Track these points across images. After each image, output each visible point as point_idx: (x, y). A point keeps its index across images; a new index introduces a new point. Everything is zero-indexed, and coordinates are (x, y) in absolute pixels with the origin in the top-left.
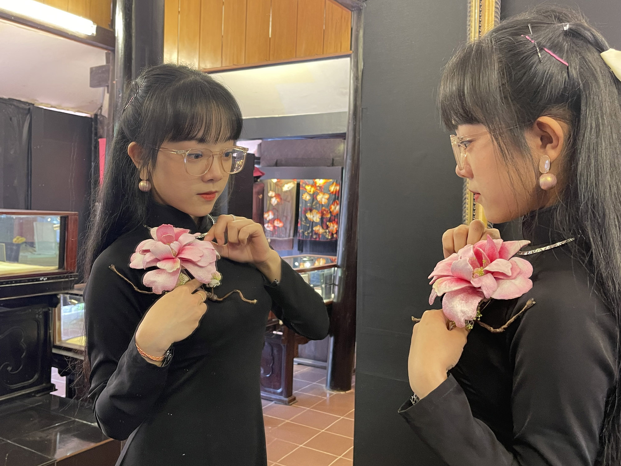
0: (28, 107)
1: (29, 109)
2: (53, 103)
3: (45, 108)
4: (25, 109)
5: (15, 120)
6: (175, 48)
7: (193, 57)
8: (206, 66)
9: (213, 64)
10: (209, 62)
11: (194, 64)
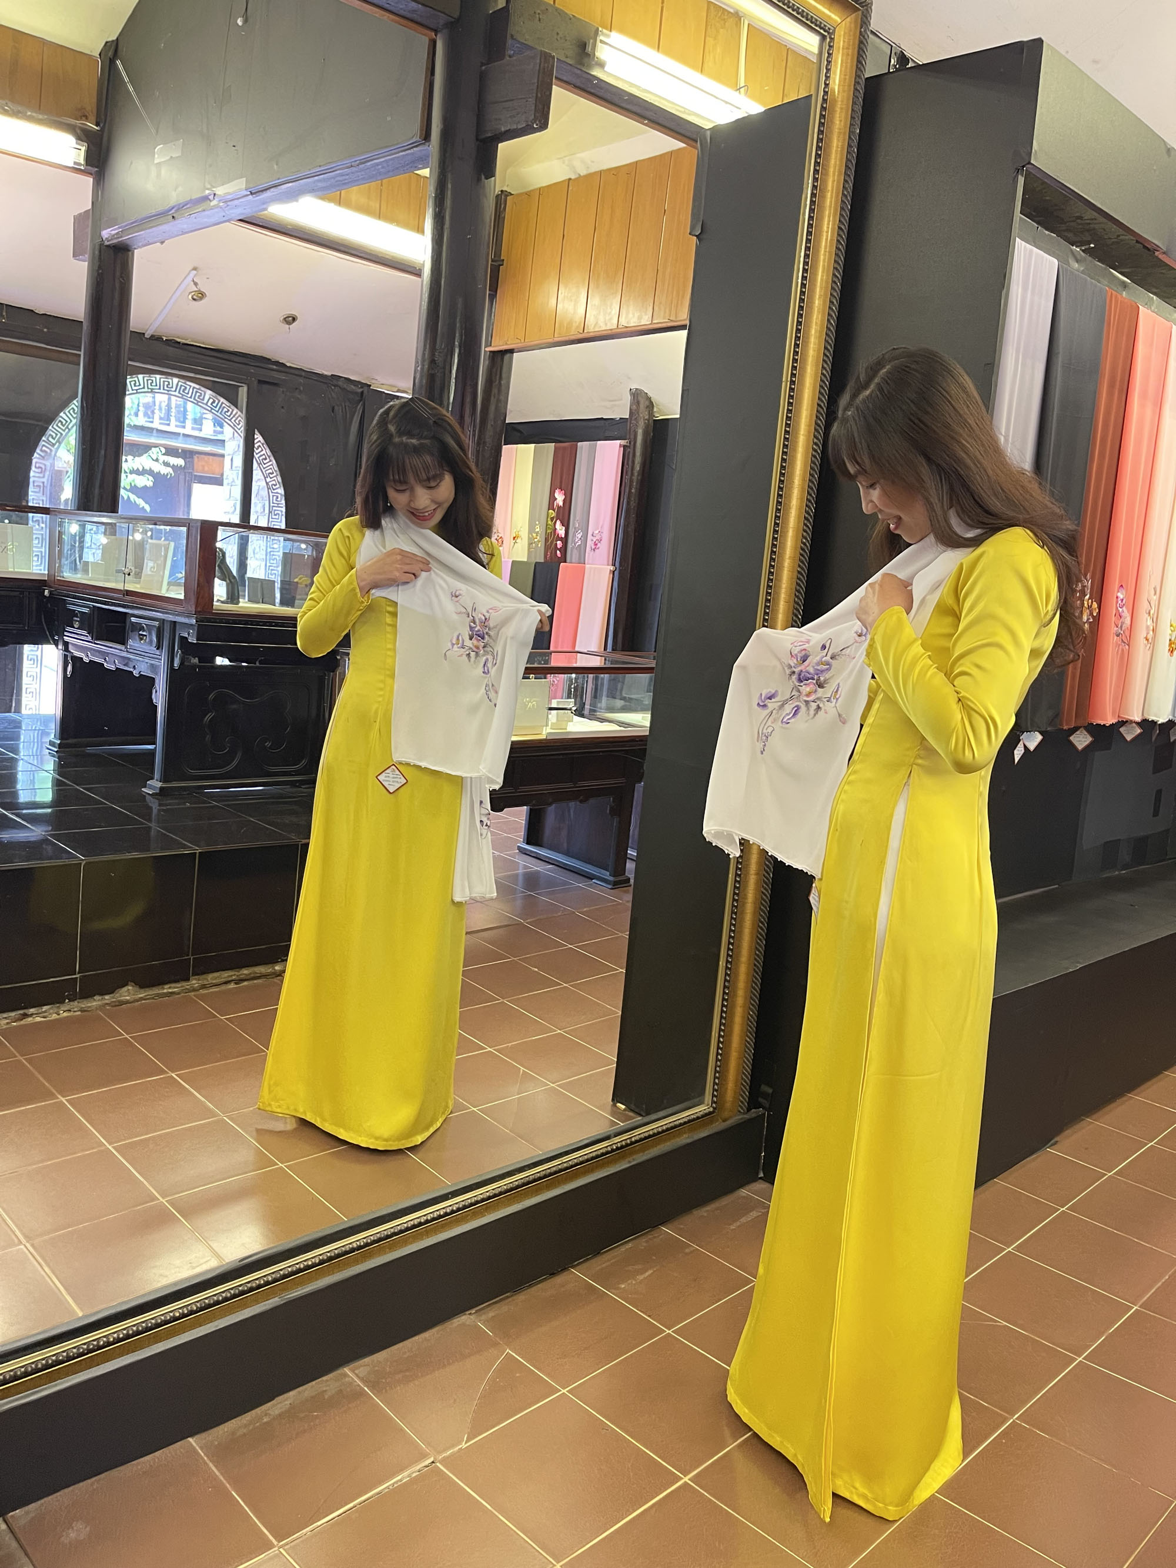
0: (361, 390)
1: (362, 393)
3: (386, 392)
4: (356, 393)
5: (339, 410)
6: (583, 293)
7: (611, 308)
8: (628, 323)
9: (640, 318)
10: (633, 314)
11: (611, 319)
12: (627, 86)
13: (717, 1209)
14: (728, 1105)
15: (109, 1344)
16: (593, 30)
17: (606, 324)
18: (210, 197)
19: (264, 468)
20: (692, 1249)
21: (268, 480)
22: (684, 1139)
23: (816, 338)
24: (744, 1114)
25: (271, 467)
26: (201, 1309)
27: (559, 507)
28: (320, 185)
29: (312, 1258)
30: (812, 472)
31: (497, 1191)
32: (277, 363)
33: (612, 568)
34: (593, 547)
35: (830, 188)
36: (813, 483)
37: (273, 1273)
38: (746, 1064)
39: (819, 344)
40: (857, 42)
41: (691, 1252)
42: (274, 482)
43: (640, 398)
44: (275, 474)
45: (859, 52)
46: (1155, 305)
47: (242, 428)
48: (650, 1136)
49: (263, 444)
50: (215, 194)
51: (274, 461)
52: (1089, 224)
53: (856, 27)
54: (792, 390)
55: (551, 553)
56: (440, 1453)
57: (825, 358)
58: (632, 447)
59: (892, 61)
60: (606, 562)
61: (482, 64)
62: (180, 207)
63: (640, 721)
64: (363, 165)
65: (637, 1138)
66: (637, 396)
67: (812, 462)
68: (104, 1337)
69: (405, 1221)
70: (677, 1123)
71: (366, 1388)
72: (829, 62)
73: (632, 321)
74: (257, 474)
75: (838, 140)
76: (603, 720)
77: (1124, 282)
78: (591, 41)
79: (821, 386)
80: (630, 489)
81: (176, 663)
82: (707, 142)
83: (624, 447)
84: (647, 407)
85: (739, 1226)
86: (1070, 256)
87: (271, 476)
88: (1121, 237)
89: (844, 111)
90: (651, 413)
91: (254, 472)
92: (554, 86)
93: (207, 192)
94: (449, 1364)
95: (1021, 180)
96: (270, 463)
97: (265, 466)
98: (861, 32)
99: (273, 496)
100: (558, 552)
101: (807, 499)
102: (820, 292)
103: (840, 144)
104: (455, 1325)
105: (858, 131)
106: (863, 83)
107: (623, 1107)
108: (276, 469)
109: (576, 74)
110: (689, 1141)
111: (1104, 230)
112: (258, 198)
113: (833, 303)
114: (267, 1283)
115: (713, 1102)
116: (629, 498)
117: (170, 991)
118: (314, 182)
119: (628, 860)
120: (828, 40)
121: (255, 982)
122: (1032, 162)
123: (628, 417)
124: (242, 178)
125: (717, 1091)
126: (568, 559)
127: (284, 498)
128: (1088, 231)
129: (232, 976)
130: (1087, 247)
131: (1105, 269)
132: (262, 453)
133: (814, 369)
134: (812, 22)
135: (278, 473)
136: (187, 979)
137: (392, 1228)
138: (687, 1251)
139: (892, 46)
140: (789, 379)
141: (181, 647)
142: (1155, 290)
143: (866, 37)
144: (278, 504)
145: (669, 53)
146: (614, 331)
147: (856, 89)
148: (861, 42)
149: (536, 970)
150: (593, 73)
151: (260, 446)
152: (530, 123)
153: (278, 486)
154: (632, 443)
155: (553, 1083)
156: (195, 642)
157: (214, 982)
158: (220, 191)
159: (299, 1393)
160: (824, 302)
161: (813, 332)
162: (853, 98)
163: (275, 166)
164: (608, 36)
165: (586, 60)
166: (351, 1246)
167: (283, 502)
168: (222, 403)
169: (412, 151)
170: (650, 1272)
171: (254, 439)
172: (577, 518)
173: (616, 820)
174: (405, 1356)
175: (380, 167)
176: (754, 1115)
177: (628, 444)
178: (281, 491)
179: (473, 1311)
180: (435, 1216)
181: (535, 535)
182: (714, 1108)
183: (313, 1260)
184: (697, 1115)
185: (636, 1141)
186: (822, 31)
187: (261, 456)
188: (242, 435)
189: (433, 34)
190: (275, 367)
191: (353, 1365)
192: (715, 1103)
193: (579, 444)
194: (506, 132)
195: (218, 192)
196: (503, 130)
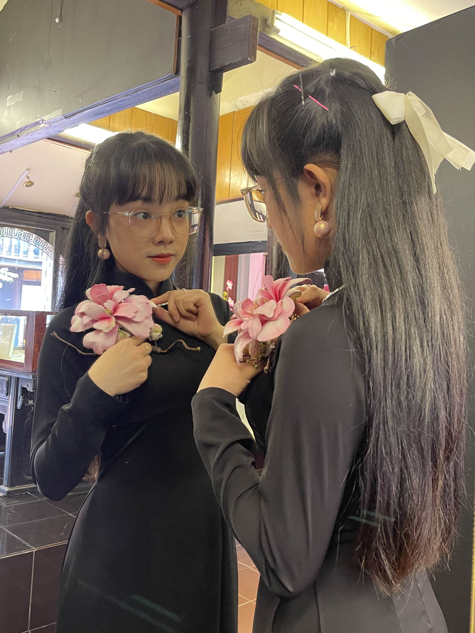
12: (290, 44)
16: (272, 11)
18: (40, 122)
27: (230, 290)
28: (107, 109)
47: (53, 254)
50: (43, 120)
61: (212, 28)
62: (22, 130)
64: (135, 94)
78: (270, 17)
81: (19, 405)
93: (38, 120)
109: (262, 38)
112: (69, 120)
118: (104, 107)
123: (267, 240)
124: (60, 109)
141: (22, 394)
150: (271, 37)
152: (245, 58)
154: (271, 254)
156: (32, 391)
158: (46, 118)
163: (81, 100)
165: (268, 29)
168: (41, 241)
169: (167, 82)
171: (60, 260)
175: (146, 94)
177: (268, 255)
188: (53, 258)
189: (180, 12)
193: (240, 255)
194: (229, 65)
195: (45, 119)
196: (227, 64)
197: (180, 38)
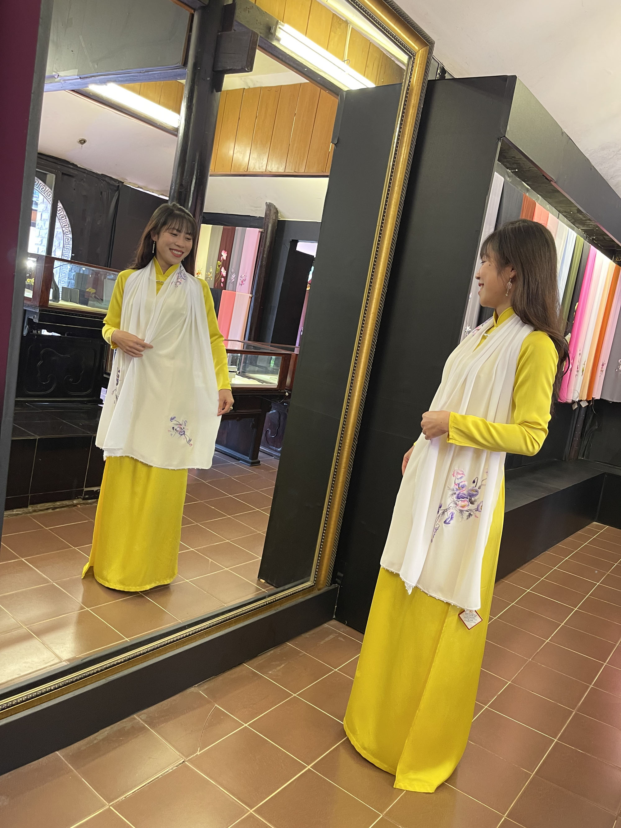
0: (118, 185)
1: (119, 186)
2: (141, 184)
3: (132, 187)
4: (115, 186)
5: (105, 194)
6: (248, 150)
7: (263, 160)
8: (272, 170)
9: (278, 168)
10: (275, 166)
11: (262, 166)
12: (290, 52)
13: (314, 634)
14: (321, 582)
15: (18, 703)
16: (276, 21)
17: (260, 169)
18: (55, 76)
19: (62, 222)
20: (303, 654)
21: (64, 229)
22: (300, 599)
23: (394, 206)
24: (329, 586)
25: (66, 222)
26: (64, 685)
27: (224, 260)
28: (120, 79)
29: (120, 659)
30: (387, 272)
31: (211, 625)
32: (73, 164)
33: (251, 295)
34: (241, 283)
35: (407, 133)
36: (387, 277)
37: (101, 667)
38: (332, 562)
39: (396, 209)
40: (426, 62)
41: (303, 655)
42: (67, 231)
43: (271, 208)
44: (68, 226)
45: (426, 67)
46: (540, 200)
47: (51, 199)
48: (284, 597)
49: (62, 209)
50: (58, 75)
51: (68, 219)
52: (518, 161)
53: (426, 54)
54: (381, 230)
55: (218, 285)
56: (187, 757)
57: (398, 216)
58: (265, 232)
59: (438, 71)
60: (247, 292)
61: (219, 32)
63: (273, 380)
64: (147, 73)
65: (278, 598)
66: (270, 206)
67: (388, 267)
68: (15, 700)
69: (166, 640)
70: (297, 591)
71: (146, 725)
72: (412, 70)
73: (274, 169)
74: (57, 224)
75: (413, 110)
76: (249, 378)
77: (528, 189)
78: (274, 27)
79: (395, 230)
80: (263, 255)
81: (25, 333)
82: (344, 97)
83: (261, 232)
84: (275, 213)
85: (324, 643)
86: (506, 173)
87: (66, 227)
88: (531, 168)
89: (417, 95)
90: (277, 217)
91: (56, 223)
92: (257, 50)
93: (54, 73)
94: (187, 712)
95: (500, 144)
96: (66, 220)
97: (62, 221)
98: (428, 56)
99: (66, 238)
100: (222, 284)
101: (384, 285)
102: (398, 183)
103: (413, 112)
104: (188, 693)
105: (422, 106)
106: (426, 82)
107: (264, 581)
108: (69, 223)
109: (265, 43)
110: (303, 600)
111: (524, 164)
112: (83, 81)
113: (404, 189)
114: (98, 672)
115: (314, 580)
116: (262, 259)
117: (17, 513)
118: (117, 77)
119: (259, 452)
120: (413, 59)
121: (63, 509)
122: (506, 136)
123: (264, 216)
124: (76, 68)
125: (317, 575)
126: (227, 288)
127: (71, 240)
128: (517, 163)
129: (50, 506)
130: (514, 170)
131: (521, 181)
132: (61, 214)
133: (392, 221)
134: (406, 49)
135: (70, 226)
136: (27, 507)
137: (160, 643)
138: (301, 655)
139: (439, 64)
140: (380, 225)
141: (28, 324)
142: (540, 193)
143: (430, 60)
144: (68, 243)
145: (312, 38)
146: (263, 173)
147: (423, 85)
148: (428, 62)
149: (214, 508)
150: (273, 43)
151: (60, 210)
152: (243, 67)
153: (69, 233)
154: (266, 231)
155: (227, 568)
156: (38, 322)
157: (41, 508)
159: (112, 728)
160: (400, 188)
161: (393, 202)
162: (421, 90)
163: (96, 66)
164: (283, 26)
165: (270, 36)
166: (139, 653)
167: (71, 242)
168: (40, 183)
169: (176, 70)
170: (283, 665)
171: (58, 205)
172: (233, 267)
173: (255, 430)
174: (165, 709)
175: (156, 75)
176: (333, 587)
177: (264, 231)
178: (71, 236)
179: (196, 685)
180: (181, 637)
181: (209, 273)
182: (315, 584)
183: (121, 660)
184: (306, 587)
185: (278, 600)
186: (410, 54)
187: (60, 215)
188: (51, 203)
189: (193, 11)
190: (71, 167)
191: (139, 713)
192: (315, 581)
193: (237, 228)
194: (230, 70)
195: (60, 75)
196: (228, 68)
197: (190, 33)
